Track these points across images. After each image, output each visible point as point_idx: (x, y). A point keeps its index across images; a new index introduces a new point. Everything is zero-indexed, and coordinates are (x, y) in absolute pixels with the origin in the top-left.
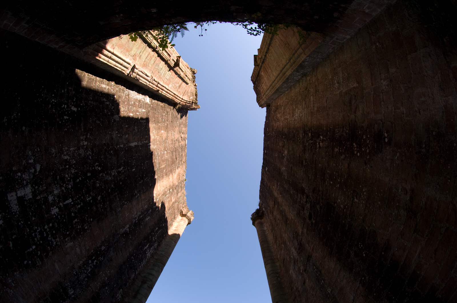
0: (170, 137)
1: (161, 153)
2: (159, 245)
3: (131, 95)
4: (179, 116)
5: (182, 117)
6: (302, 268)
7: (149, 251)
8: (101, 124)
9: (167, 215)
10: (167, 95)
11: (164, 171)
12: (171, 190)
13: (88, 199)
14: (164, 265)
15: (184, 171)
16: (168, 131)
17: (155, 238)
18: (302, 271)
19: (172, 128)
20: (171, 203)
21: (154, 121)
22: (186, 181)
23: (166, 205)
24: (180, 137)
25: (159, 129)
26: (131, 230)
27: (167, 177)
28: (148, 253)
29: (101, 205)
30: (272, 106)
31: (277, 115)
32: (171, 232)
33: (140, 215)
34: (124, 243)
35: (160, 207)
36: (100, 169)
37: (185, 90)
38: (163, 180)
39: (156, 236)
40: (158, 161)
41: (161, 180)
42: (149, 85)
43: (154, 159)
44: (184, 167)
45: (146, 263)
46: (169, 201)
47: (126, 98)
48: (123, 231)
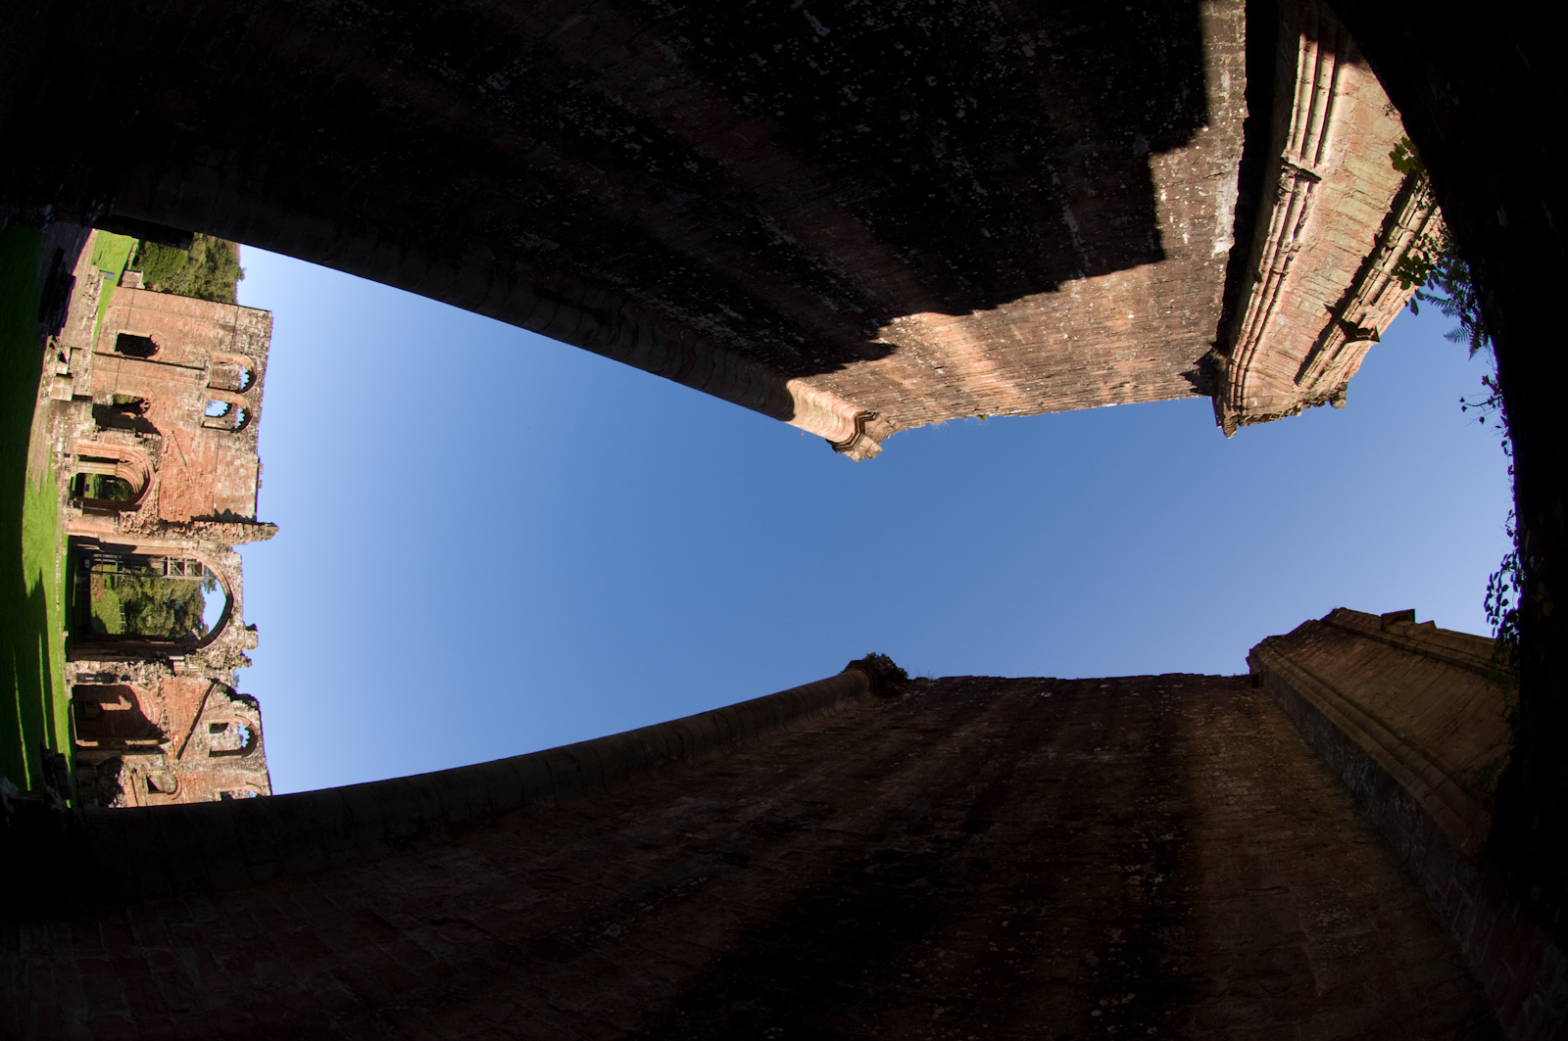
0: (1117, 345)
1: (1060, 320)
2: (744, 353)
3: (1223, 185)
4: (1190, 367)
5: (1188, 376)
6: (701, 836)
7: (717, 323)
8: (1106, 93)
9: (853, 369)
10: (1250, 313)
11: (1002, 341)
12: (940, 371)
13: (846, 90)
14: (679, 377)
15: (1013, 409)
16: (1134, 333)
17: (765, 336)
18: (689, 839)
19: (1146, 346)
20: (897, 378)
21: (1158, 279)
22: (979, 418)
23: (887, 362)
24: (1123, 380)
25: (1138, 302)
26: (781, 252)
27: (983, 354)
28: (711, 319)
29: (839, 140)
30: (1254, 693)
31: (1226, 716)
32: (795, 386)
33: (836, 276)
34: (729, 235)
35: (876, 341)
36: (961, 114)
37: (1277, 374)
38: (970, 340)
39: (775, 341)
40: (1033, 315)
41: (971, 333)
42: (1271, 243)
43: (1037, 300)
44: (1026, 408)
45: (672, 316)
46: (903, 370)
47: (1211, 169)
48: (767, 224)
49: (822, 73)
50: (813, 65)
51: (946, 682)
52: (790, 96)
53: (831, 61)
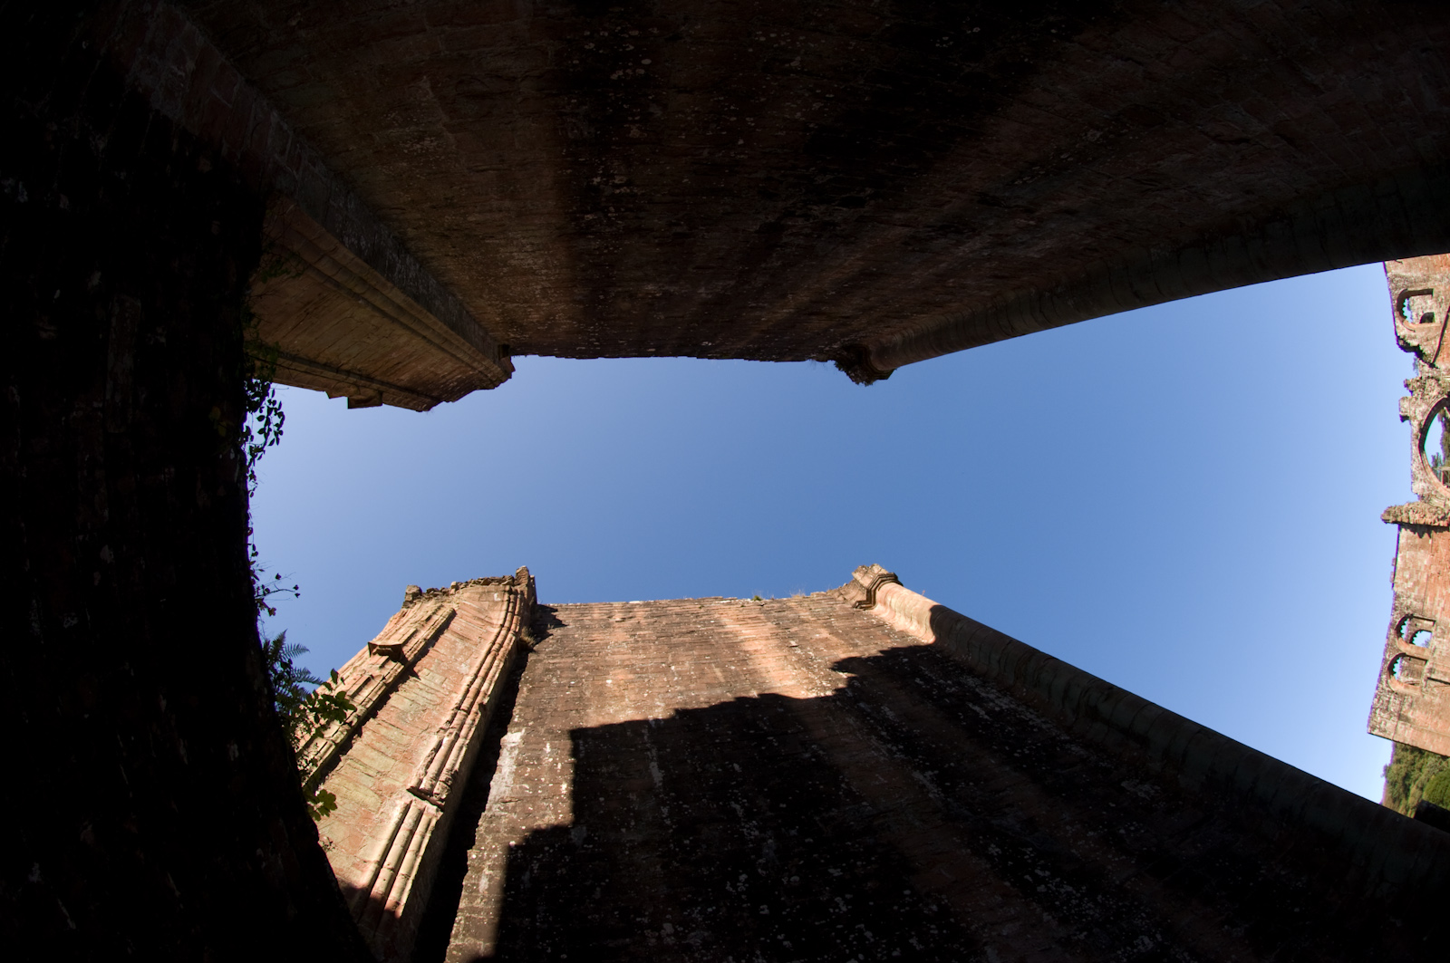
0: (625, 657)
1: (677, 683)
2: (971, 672)
3: (504, 791)
4: (557, 632)
5: (559, 624)
6: (1022, 222)
7: (992, 701)
9: (873, 651)
10: (494, 676)
11: (733, 668)
12: (793, 643)
13: (844, 909)
14: (1034, 652)
15: (728, 604)
16: (607, 666)
17: (951, 687)
18: (1032, 219)
19: (597, 654)
20: (834, 639)
21: (579, 713)
22: (760, 597)
23: (842, 655)
24: (622, 624)
25: (601, 694)
26: (928, 764)
27: (752, 657)
28: (998, 705)
29: (859, 863)
30: (507, 340)
31: (535, 321)
32: (926, 636)
33: (881, 738)
34: (971, 784)
35: (850, 675)
36: (743, 877)
37: (472, 620)
38: (764, 670)
39: (941, 681)
40: (703, 689)
41: (762, 677)
43: (697, 703)
44: (715, 604)
45: (1032, 710)
46: (828, 647)
48: (936, 791)
49: (863, 926)
50: (868, 934)
51: (799, 358)
52: (896, 908)
53: (852, 936)
